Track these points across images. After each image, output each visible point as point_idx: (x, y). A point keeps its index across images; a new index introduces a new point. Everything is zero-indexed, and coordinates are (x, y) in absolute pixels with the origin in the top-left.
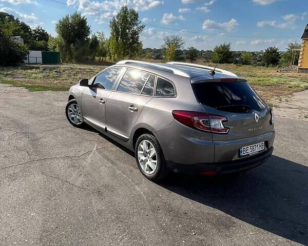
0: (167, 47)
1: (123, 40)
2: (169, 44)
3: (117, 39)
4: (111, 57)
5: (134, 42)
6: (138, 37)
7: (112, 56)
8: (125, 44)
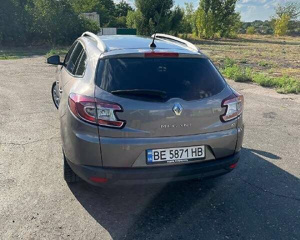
0: (277, 17)
1: (213, 12)
2: (280, 14)
3: (206, 11)
4: (197, 33)
5: (229, 13)
6: (233, 7)
7: (200, 32)
8: (216, 16)
